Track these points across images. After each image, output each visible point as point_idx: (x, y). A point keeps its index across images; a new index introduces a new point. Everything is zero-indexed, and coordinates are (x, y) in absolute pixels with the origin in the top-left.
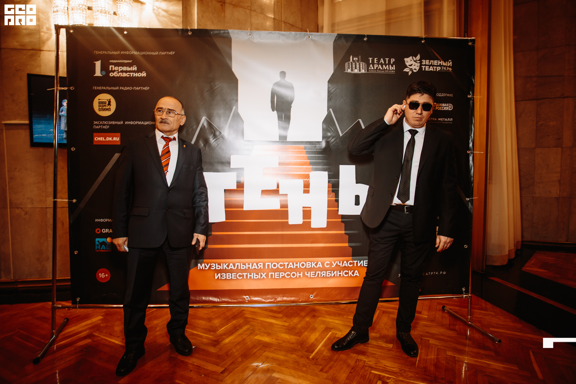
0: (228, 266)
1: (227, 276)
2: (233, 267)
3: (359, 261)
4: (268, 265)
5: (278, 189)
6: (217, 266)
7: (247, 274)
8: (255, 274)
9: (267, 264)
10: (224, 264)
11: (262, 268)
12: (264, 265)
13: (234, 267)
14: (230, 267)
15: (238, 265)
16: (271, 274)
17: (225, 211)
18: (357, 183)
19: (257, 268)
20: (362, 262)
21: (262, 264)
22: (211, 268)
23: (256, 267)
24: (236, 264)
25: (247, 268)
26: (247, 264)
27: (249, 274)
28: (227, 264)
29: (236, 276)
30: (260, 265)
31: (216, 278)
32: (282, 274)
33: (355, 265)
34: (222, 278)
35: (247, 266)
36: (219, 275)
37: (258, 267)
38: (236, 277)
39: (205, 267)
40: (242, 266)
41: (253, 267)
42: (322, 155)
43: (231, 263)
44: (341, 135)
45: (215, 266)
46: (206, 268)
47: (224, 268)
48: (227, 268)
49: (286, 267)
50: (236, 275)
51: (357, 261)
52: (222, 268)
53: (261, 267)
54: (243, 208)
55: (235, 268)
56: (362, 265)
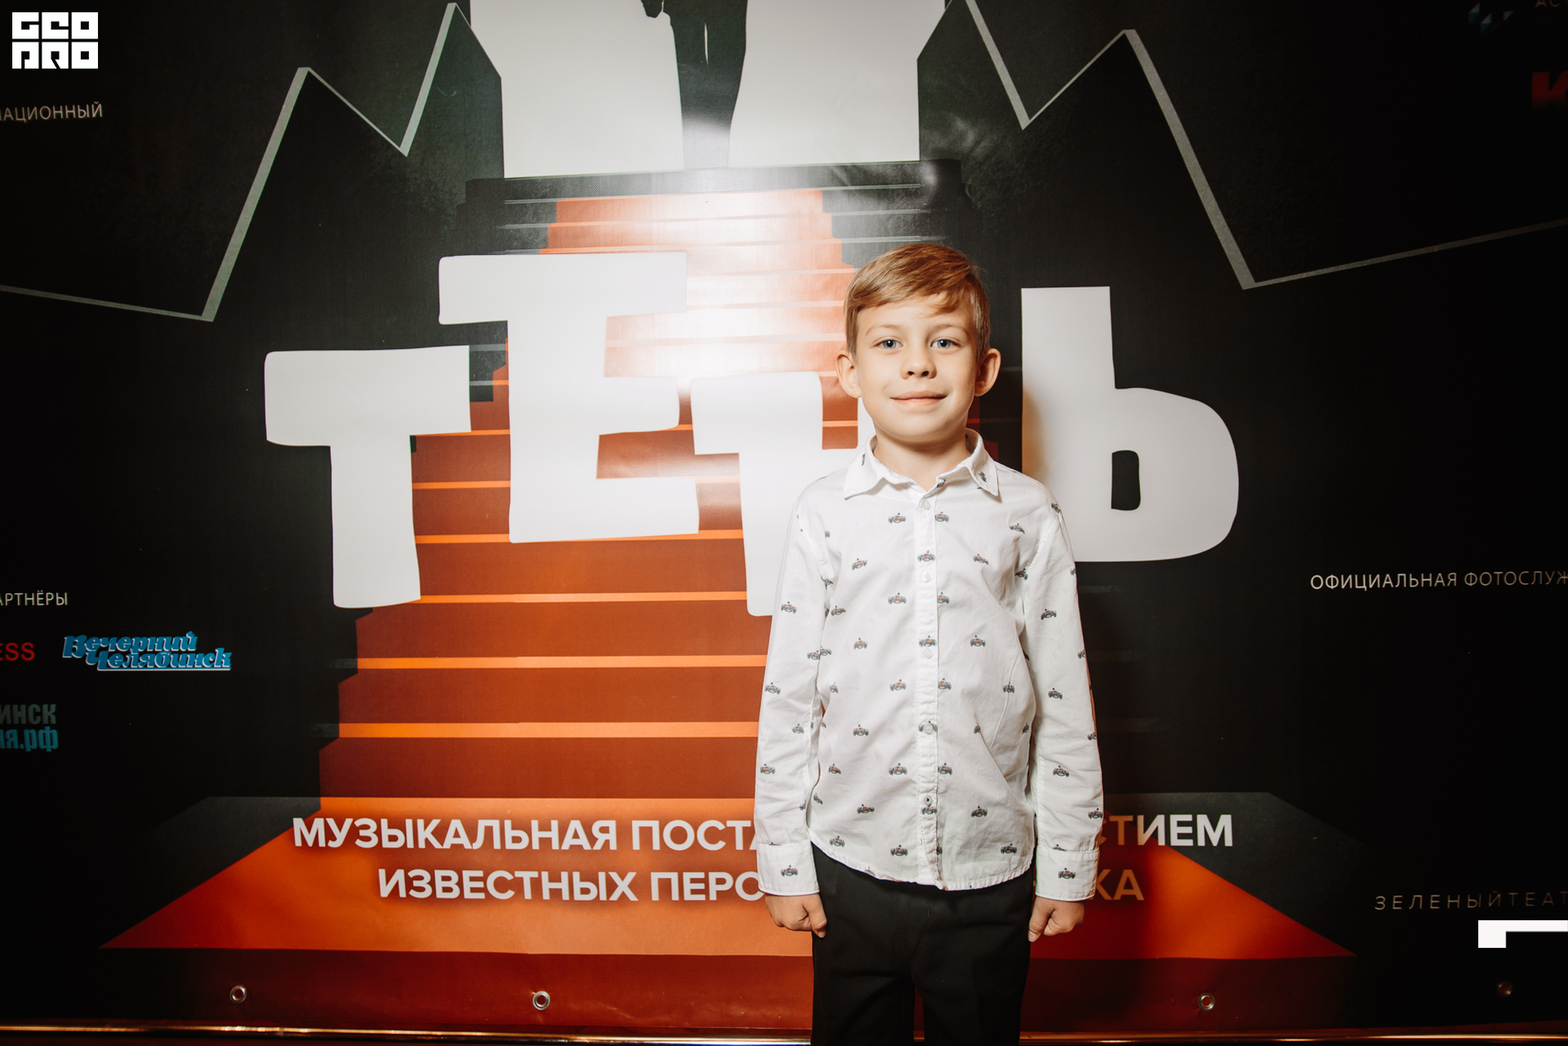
0: (440, 833)
1: (440, 884)
2: (464, 840)
3: (1141, 819)
4: (646, 833)
5: (685, 427)
6: (386, 832)
7: (535, 874)
8: (576, 875)
9: (636, 825)
10: (421, 823)
11: (613, 846)
12: (624, 832)
13: (472, 838)
14: (450, 841)
15: (489, 831)
16: (660, 880)
17: (418, 546)
18: (1122, 382)
19: (587, 846)
20: (1159, 821)
21: (612, 824)
22: (359, 843)
23: (583, 841)
24: (482, 824)
25: (536, 846)
26: (535, 824)
27: (545, 875)
28: (435, 823)
29: (480, 885)
30: (604, 830)
31: (385, 890)
32: (720, 881)
33: (1121, 841)
34: (413, 893)
35: (537, 835)
36: (399, 875)
37: (592, 840)
38: (484, 890)
39: (330, 835)
40: (510, 833)
41: (569, 841)
42: (924, 235)
43: (456, 818)
44: (1024, 121)
45: (378, 832)
46: (334, 839)
47: (422, 845)
48: (436, 844)
49: (739, 846)
50: (484, 879)
51: (1130, 818)
52: (410, 845)
53: (607, 842)
54: (505, 530)
55: (478, 845)
56: (1162, 842)
